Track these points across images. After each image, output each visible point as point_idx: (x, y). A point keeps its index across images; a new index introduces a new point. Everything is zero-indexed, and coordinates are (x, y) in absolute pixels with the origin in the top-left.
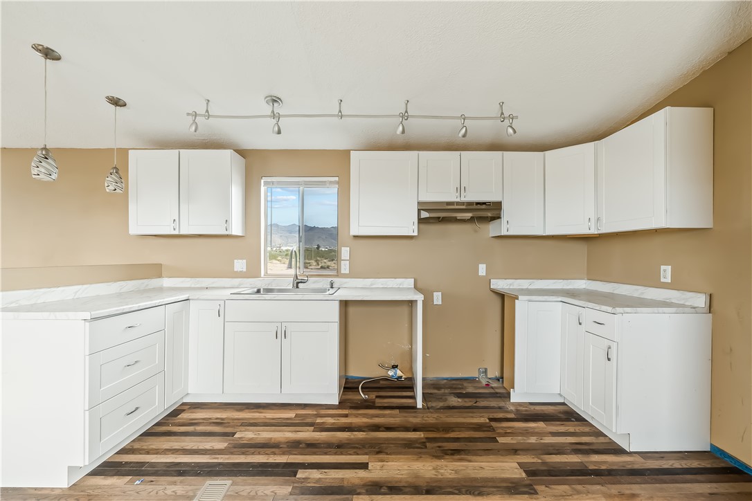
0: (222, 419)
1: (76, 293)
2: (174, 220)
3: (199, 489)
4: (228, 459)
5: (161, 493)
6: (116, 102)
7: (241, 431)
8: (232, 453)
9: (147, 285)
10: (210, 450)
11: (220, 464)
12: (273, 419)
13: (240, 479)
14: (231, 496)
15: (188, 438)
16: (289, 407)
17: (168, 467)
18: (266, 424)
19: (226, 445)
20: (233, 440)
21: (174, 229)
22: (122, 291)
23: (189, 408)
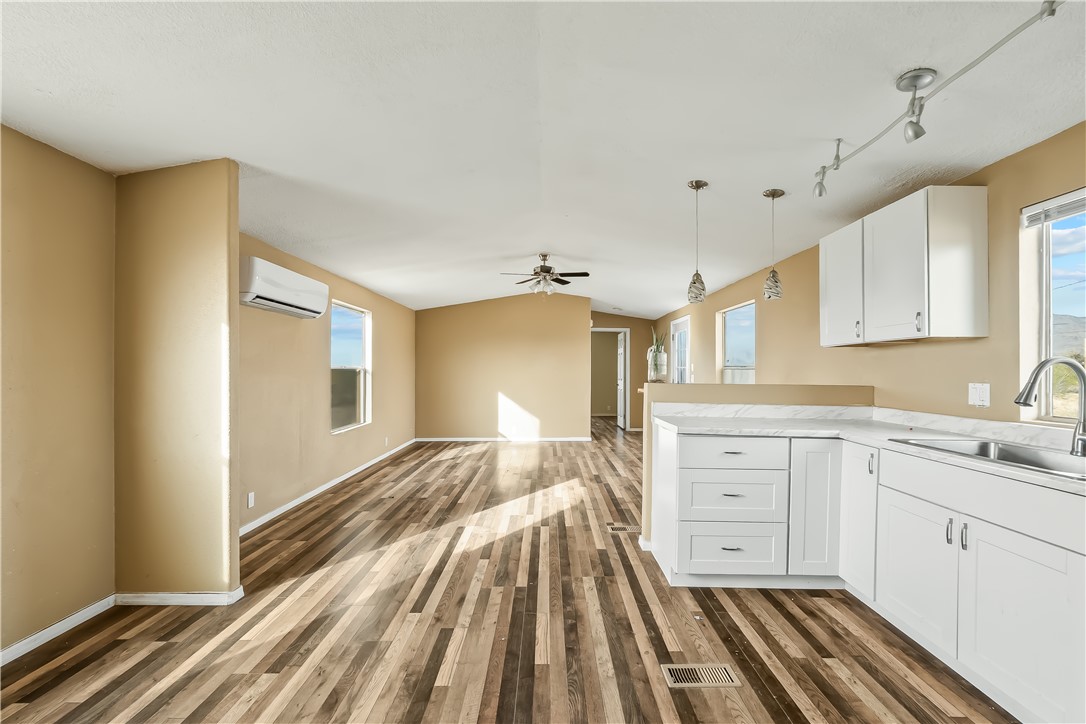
0: (848, 633)
1: (737, 412)
2: (858, 323)
3: (713, 662)
4: (777, 668)
5: (693, 638)
6: (774, 194)
7: (842, 661)
8: (789, 668)
9: (840, 414)
10: (780, 647)
11: (763, 664)
12: (912, 688)
13: (750, 691)
14: (720, 692)
15: (782, 619)
16: (976, 702)
17: (729, 627)
18: (887, 685)
19: (800, 655)
20: (816, 661)
21: (858, 336)
22: (797, 417)
23: (839, 599)
